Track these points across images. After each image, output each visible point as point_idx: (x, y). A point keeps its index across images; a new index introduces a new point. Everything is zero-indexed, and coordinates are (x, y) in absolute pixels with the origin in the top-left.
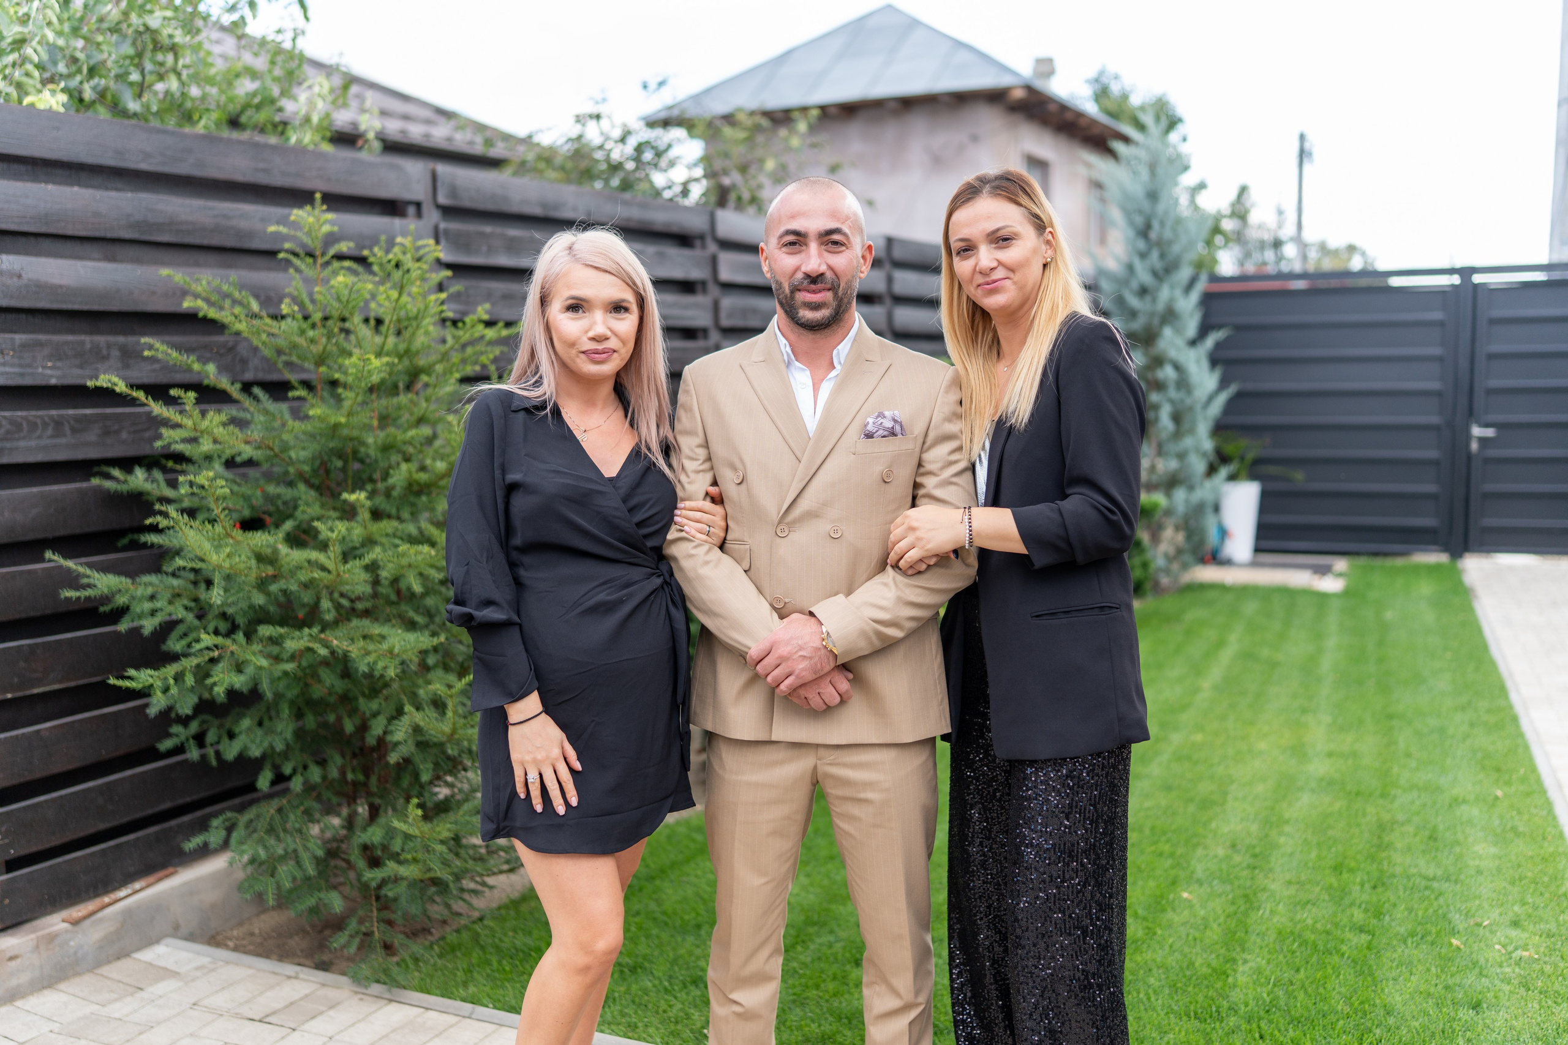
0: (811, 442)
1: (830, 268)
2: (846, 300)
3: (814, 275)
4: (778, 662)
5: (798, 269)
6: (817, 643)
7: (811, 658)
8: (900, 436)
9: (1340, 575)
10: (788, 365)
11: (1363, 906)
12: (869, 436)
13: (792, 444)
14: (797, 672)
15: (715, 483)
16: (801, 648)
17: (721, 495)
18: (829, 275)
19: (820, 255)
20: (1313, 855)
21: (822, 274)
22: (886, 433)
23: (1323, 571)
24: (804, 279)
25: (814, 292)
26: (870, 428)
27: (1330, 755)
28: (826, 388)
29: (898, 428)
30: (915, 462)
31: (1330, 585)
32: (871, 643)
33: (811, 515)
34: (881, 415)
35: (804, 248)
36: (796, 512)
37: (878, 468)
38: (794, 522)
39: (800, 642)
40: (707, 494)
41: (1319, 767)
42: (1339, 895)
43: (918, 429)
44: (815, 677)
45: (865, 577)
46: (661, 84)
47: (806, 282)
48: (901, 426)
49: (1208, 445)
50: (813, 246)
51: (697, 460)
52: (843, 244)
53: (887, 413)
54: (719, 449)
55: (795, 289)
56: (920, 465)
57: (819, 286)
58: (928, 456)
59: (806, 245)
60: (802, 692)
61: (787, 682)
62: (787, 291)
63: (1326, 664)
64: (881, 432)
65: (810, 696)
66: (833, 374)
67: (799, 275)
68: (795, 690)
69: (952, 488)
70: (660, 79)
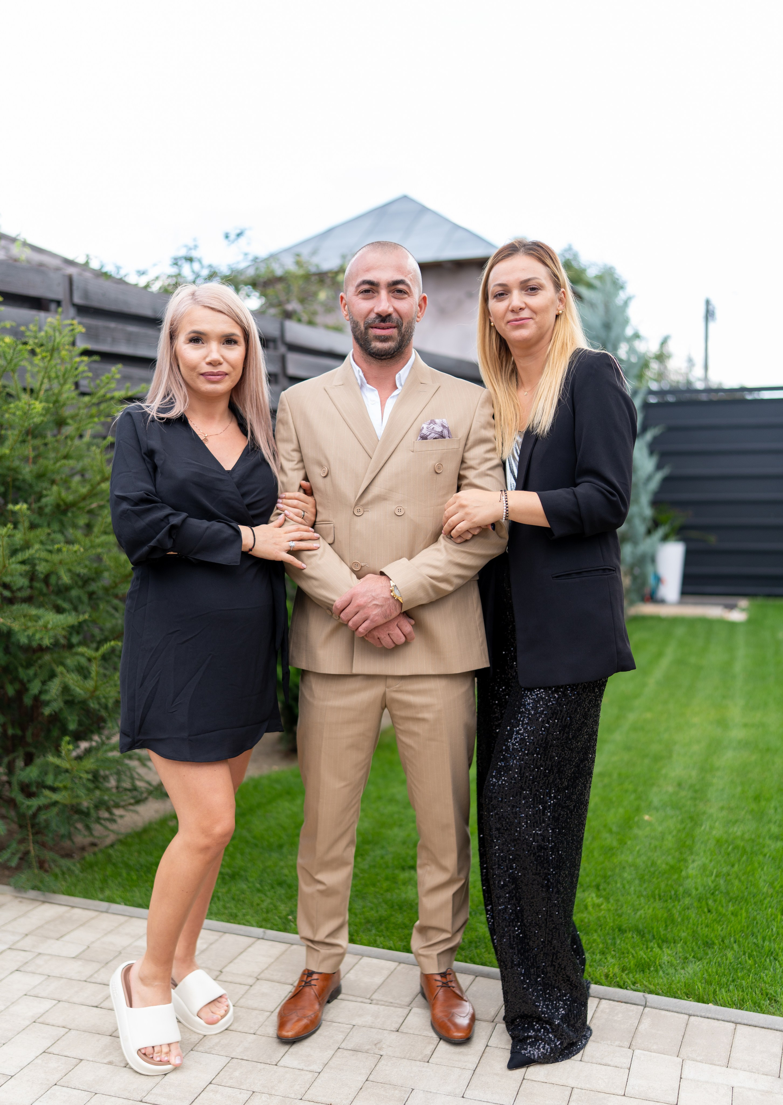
0: (380, 443)
1: (396, 310)
2: (407, 337)
3: (384, 315)
4: (357, 610)
5: (371, 310)
6: (387, 595)
7: (382, 606)
8: (447, 438)
9: (743, 610)
10: (362, 387)
11: (778, 822)
12: (424, 438)
13: (365, 445)
14: (371, 617)
15: (306, 479)
16: (374, 599)
17: (311, 488)
18: (395, 316)
19: (389, 300)
20: (739, 789)
21: (389, 315)
22: (437, 436)
23: (731, 607)
24: (376, 318)
25: (383, 329)
26: (425, 432)
27: (745, 725)
28: (391, 403)
29: (446, 432)
30: (459, 459)
31: (737, 616)
32: (428, 594)
33: (380, 498)
34: (433, 422)
35: (376, 294)
36: (369, 497)
37: (432, 462)
38: (368, 504)
39: (373, 594)
40: (301, 486)
41: (737, 734)
42: (760, 816)
43: (462, 434)
44: (385, 621)
45: (422, 546)
46: (239, 235)
47: (377, 321)
48: (448, 431)
49: (648, 512)
50: (383, 293)
51: (292, 461)
52: (406, 293)
53: (437, 421)
54: (308, 451)
55: (369, 326)
56: (463, 462)
57: (388, 324)
58: (468, 455)
59: (378, 292)
60: (376, 633)
61: (364, 625)
62: (362, 328)
63: (738, 667)
64: (433, 435)
65: (382, 636)
66: (396, 392)
67: (373, 316)
68: (370, 632)
69: (488, 479)
70: (238, 231)
